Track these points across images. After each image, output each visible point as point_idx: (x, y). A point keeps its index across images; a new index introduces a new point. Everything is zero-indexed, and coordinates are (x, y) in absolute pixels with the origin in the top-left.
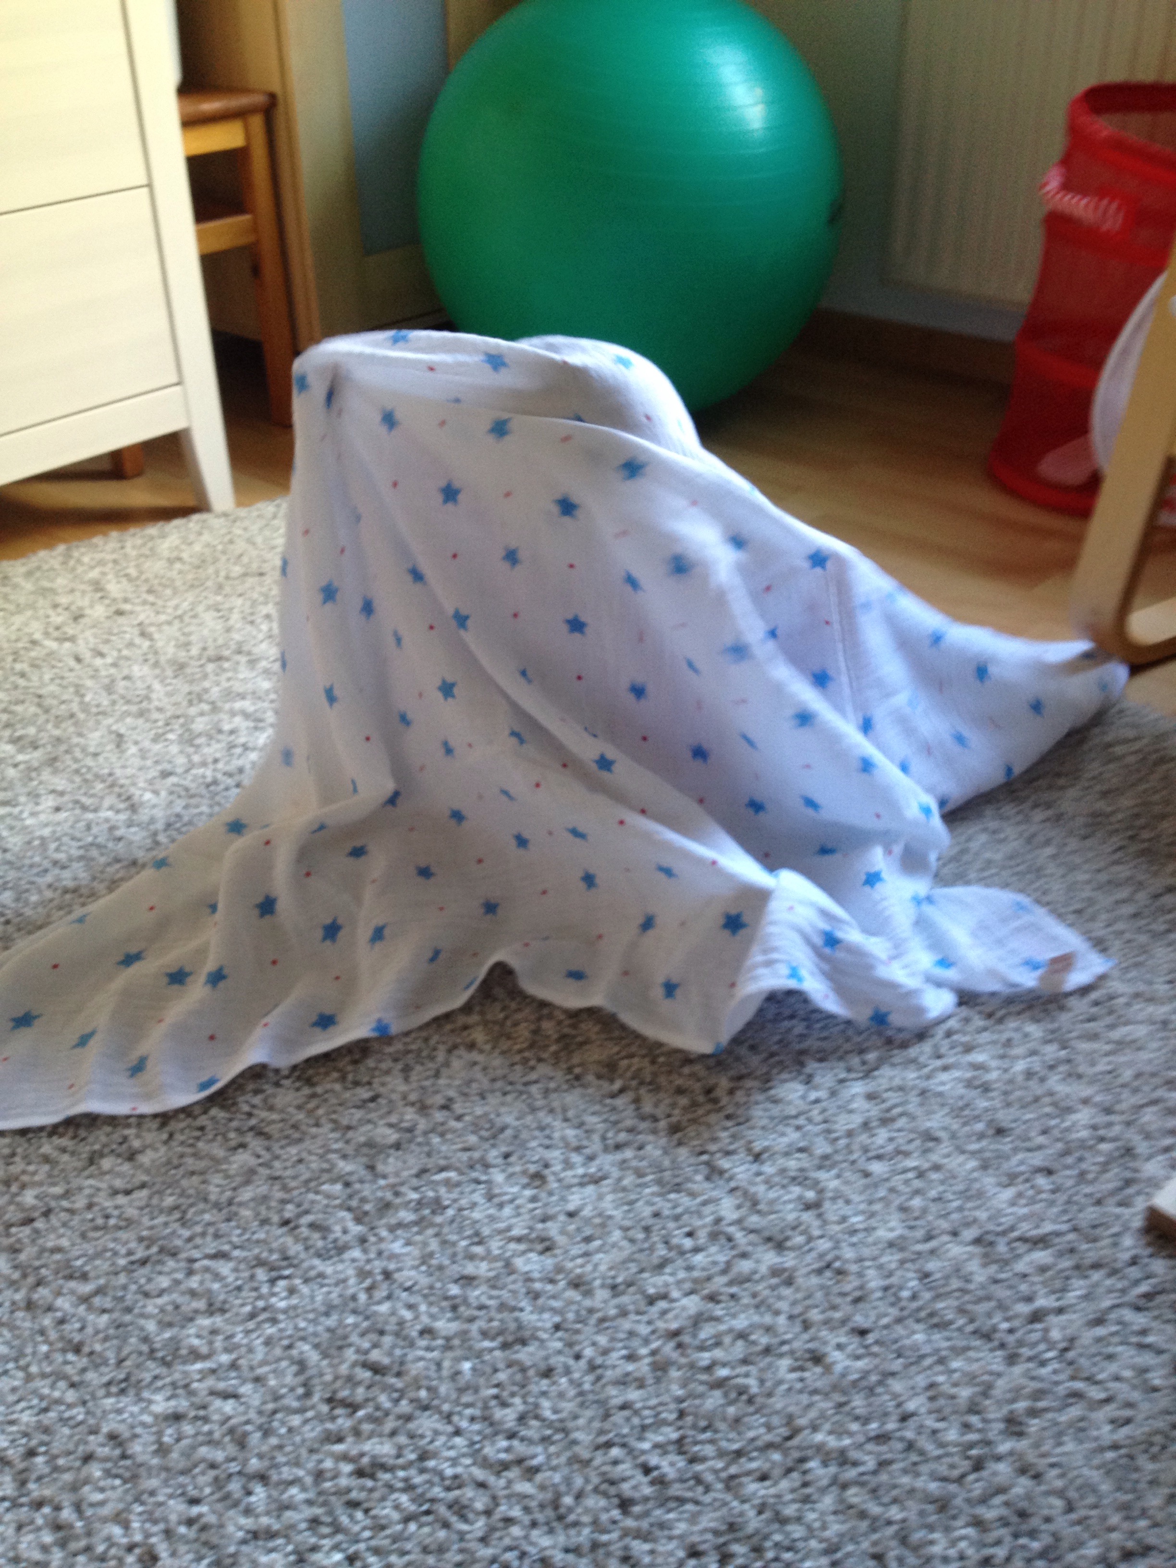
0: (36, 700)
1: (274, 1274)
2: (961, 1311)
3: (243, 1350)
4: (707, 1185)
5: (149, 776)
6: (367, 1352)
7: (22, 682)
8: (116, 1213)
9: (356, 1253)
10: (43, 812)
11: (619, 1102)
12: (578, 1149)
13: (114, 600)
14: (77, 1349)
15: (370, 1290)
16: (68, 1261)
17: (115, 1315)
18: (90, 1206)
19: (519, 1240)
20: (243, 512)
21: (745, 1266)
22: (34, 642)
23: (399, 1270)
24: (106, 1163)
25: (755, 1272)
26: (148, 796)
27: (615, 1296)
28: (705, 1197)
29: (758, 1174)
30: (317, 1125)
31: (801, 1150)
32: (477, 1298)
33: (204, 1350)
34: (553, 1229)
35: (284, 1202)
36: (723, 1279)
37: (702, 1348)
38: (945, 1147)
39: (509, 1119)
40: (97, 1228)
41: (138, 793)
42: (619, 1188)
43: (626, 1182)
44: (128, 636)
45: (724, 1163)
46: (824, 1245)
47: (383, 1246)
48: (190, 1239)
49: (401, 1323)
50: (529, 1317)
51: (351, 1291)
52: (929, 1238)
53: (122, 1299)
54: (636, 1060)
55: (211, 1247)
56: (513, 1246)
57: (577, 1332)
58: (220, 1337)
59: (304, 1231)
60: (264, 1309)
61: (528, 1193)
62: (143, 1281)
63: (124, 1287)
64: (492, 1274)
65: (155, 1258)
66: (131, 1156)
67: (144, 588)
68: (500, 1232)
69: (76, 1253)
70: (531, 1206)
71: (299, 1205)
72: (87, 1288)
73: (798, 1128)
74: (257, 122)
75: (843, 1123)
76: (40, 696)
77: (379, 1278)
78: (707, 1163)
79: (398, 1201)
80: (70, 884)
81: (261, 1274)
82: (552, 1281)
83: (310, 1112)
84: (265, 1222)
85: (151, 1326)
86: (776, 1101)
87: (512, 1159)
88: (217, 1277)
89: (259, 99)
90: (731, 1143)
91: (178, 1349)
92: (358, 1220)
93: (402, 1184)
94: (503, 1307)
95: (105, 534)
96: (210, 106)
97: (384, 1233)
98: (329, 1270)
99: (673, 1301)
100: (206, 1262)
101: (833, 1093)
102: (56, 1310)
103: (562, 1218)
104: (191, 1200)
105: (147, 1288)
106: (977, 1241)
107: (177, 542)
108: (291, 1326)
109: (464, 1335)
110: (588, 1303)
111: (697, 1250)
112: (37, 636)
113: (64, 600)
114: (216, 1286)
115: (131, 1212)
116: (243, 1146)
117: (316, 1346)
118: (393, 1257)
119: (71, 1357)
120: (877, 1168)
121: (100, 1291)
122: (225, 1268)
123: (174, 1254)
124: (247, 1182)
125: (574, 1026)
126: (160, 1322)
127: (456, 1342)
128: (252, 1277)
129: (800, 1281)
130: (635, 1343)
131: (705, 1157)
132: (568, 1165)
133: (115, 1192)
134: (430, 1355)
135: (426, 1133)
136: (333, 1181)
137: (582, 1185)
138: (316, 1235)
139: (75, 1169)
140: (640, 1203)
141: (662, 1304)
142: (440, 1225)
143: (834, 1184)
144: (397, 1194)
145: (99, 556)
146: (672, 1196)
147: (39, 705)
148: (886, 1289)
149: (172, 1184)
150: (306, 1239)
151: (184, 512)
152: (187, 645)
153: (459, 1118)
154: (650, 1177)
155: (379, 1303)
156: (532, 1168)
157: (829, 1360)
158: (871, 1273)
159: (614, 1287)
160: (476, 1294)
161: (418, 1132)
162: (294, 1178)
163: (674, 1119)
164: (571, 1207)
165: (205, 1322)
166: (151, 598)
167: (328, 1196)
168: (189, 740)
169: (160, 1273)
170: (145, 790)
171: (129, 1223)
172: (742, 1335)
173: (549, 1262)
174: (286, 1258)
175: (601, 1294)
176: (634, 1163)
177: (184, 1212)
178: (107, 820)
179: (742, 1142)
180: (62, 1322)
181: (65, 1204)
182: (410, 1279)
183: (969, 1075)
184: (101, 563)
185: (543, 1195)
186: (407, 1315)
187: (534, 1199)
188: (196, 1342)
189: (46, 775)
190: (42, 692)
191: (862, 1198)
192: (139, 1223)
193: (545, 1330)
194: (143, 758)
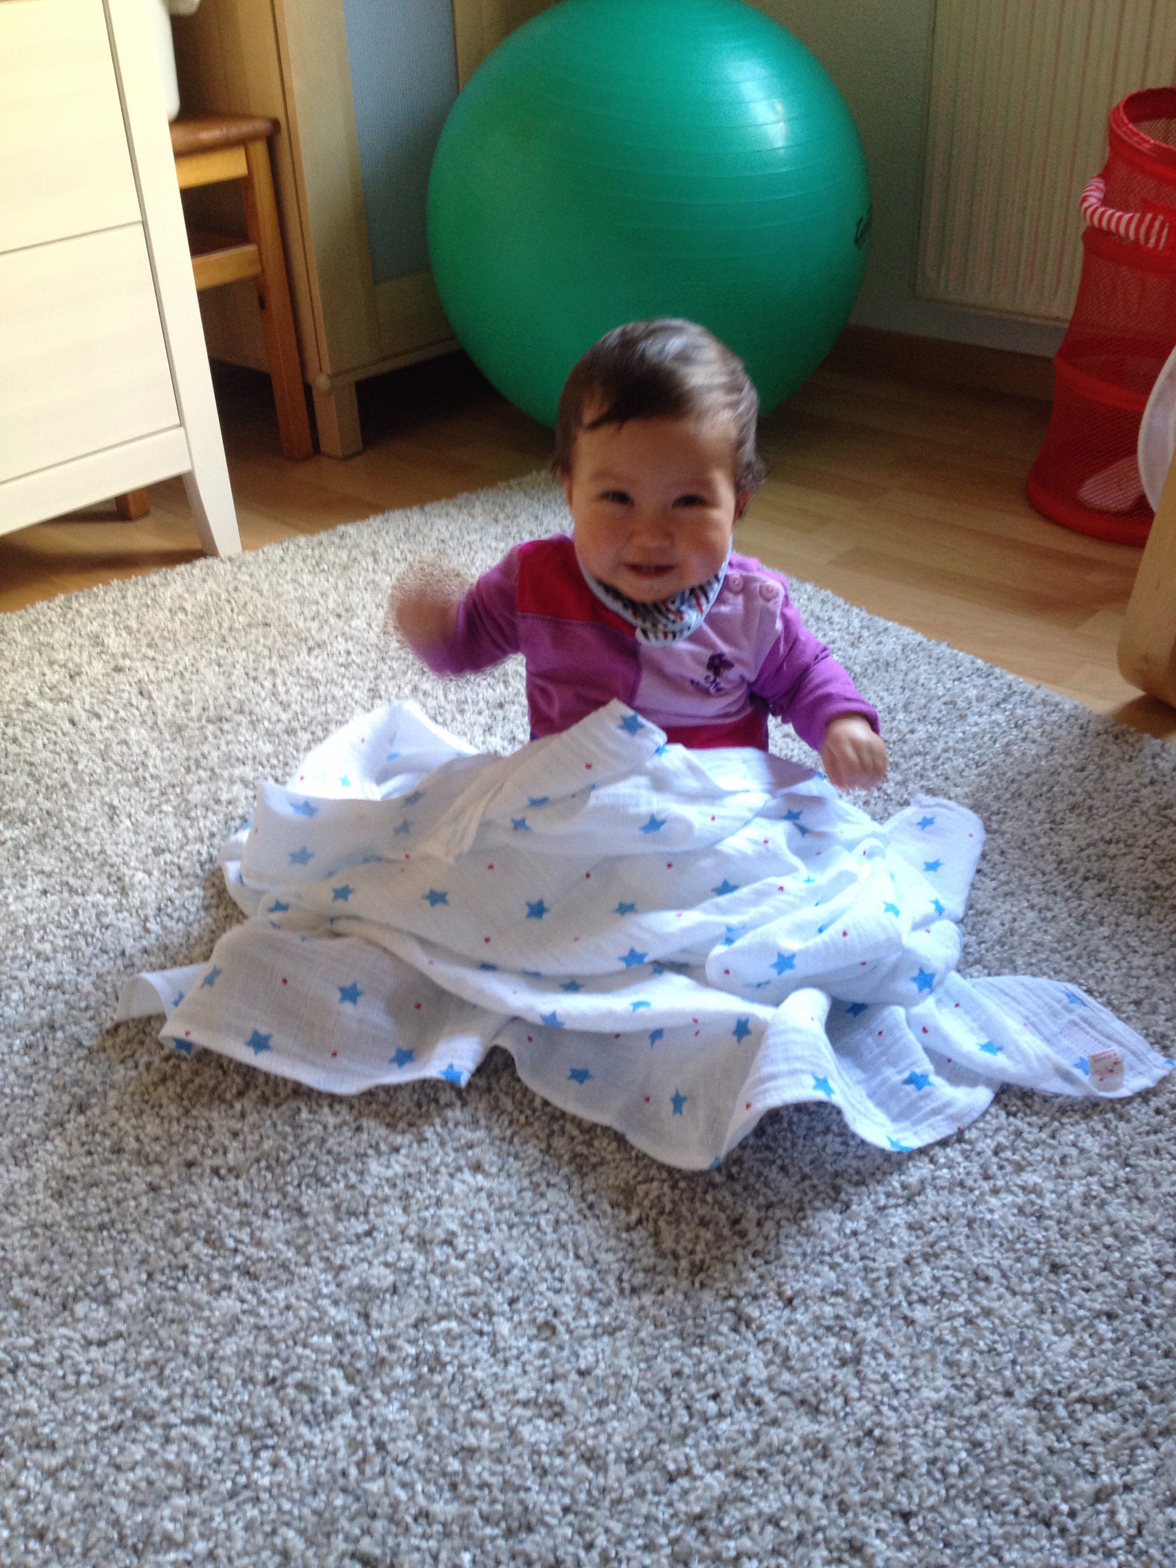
0: (27, 768)
1: (257, 1444)
2: (1016, 1488)
3: (222, 1536)
4: (733, 1336)
5: (141, 855)
6: (357, 1540)
7: (13, 748)
8: (88, 1369)
9: (347, 1419)
10: (30, 895)
11: (636, 1236)
12: (590, 1294)
13: (113, 655)
14: (41, 1536)
15: (361, 1465)
16: (34, 1429)
17: (84, 1493)
18: (61, 1361)
19: (525, 1404)
20: (249, 556)
21: (776, 1435)
22: (28, 704)
23: (394, 1440)
24: (80, 1309)
25: (787, 1442)
26: (140, 875)
27: (630, 1472)
28: (731, 1352)
29: (790, 1322)
30: (308, 1264)
31: (837, 1293)
32: (479, 1475)
33: (179, 1536)
34: (562, 1390)
35: (268, 1356)
36: (752, 1452)
37: (729, 1535)
38: (997, 1287)
39: (516, 1258)
40: (66, 1387)
41: (128, 873)
42: (636, 1340)
43: (643, 1334)
44: (126, 695)
45: (753, 1311)
46: (863, 1408)
47: (375, 1411)
48: (168, 1401)
49: (395, 1505)
50: (536, 1498)
51: (341, 1465)
52: (980, 1398)
53: (92, 1474)
54: (655, 1184)
55: (190, 1409)
56: (518, 1411)
57: (590, 1517)
58: (197, 1521)
59: (291, 1392)
60: (246, 1487)
61: (536, 1346)
62: (115, 1451)
63: (95, 1460)
64: (496, 1445)
65: (127, 1424)
66: (107, 1299)
67: (144, 642)
68: (503, 1394)
69: (43, 1417)
70: (540, 1362)
71: (286, 1361)
72: (53, 1461)
73: (833, 1266)
74: (259, 150)
75: (885, 1259)
76: (32, 764)
77: (372, 1450)
78: (734, 1311)
79: (393, 1357)
80: (54, 979)
81: (243, 1444)
82: (561, 1454)
83: (299, 1250)
84: (248, 1381)
85: (122, 1507)
86: (808, 1234)
87: (520, 1305)
88: (196, 1446)
89: (261, 126)
90: (760, 1286)
91: (150, 1535)
92: (350, 1380)
93: (398, 1336)
94: (506, 1485)
95: (106, 583)
96: (209, 134)
97: (378, 1395)
98: (317, 1441)
99: (695, 1478)
100: (184, 1429)
101: (872, 1223)
102: (19, 1488)
103: (574, 1376)
104: (170, 1354)
105: (119, 1460)
106: (1033, 1403)
107: (180, 591)
108: (275, 1507)
109: (464, 1520)
110: (601, 1480)
111: (721, 1416)
112: (32, 697)
113: (61, 657)
114: (194, 1458)
115: (106, 1368)
116: (229, 1288)
117: (302, 1532)
118: (386, 1424)
119: (33, 1545)
120: (920, 1313)
121: (69, 1464)
122: (204, 1436)
123: (150, 1418)
124: (231, 1332)
125: (590, 1144)
126: (132, 1502)
127: (456, 1529)
128: (233, 1447)
129: (837, 1453)
130: (655, 1529)
131: (731, 1303)
132: (580, 1311)
133: (88, 1343)
134: (424, 1544)
135: (424, 1275)
136: (323, 1332)
137: (595, 1336)
138: (304, 1398)
139: (46, 1315)
140: (660, 1360)
141: (684, 1482)
142: (440, 1387)
143: (875, 1333)
144: (392, 1348)
145: (97, 607)
146: (696, 1350)
147: (31, 774)
148: (933, 1462)
149: (149, 1334)
150: (293, 1402)
151: (188, 556)
152: (186, 706)
153: (461, 1256)
154: (670, 1327)
155: (373, 1479)
156: (541, 1317)
157: (869, 1551)
158: (915, 1442)
159: (630, 1462)
160: (479, 1469)
161: (416, 1274)
162: (281, 1328)
163: (698, 1258)
164: (583, 1365)
165: (180, 1501)
166: (151, 653)
167: (318, 1350)
168: (185, 812)
169: (134, 1441)
170: (136, 869)
171: (102, 1380)
172: (773, 1521)
173: (559, 1431)
174: (270, 1425)
175: (617, 1470)
176: (653, 1311)
177: (162, 1369)
178: (95, 905)
179: (772, 1284)
180: (27, 1501)
181: (34, 1357)
182: (404, 1450)
183: (1021, 1199)
184: (102, 614)
185: (553, 1350)
186: (402, 1495)
187: (543, 1354)
188: (170, 1526)
189: (34, 853)
190: (35, 759)
191: (904, 1350)
192: (113, 1380)
193: (553, 1515)
194: (136, 833)
